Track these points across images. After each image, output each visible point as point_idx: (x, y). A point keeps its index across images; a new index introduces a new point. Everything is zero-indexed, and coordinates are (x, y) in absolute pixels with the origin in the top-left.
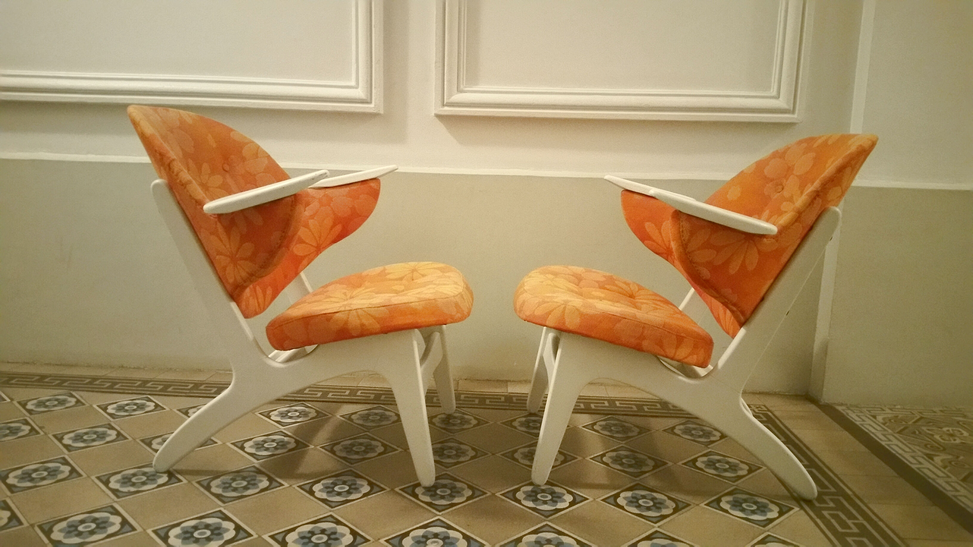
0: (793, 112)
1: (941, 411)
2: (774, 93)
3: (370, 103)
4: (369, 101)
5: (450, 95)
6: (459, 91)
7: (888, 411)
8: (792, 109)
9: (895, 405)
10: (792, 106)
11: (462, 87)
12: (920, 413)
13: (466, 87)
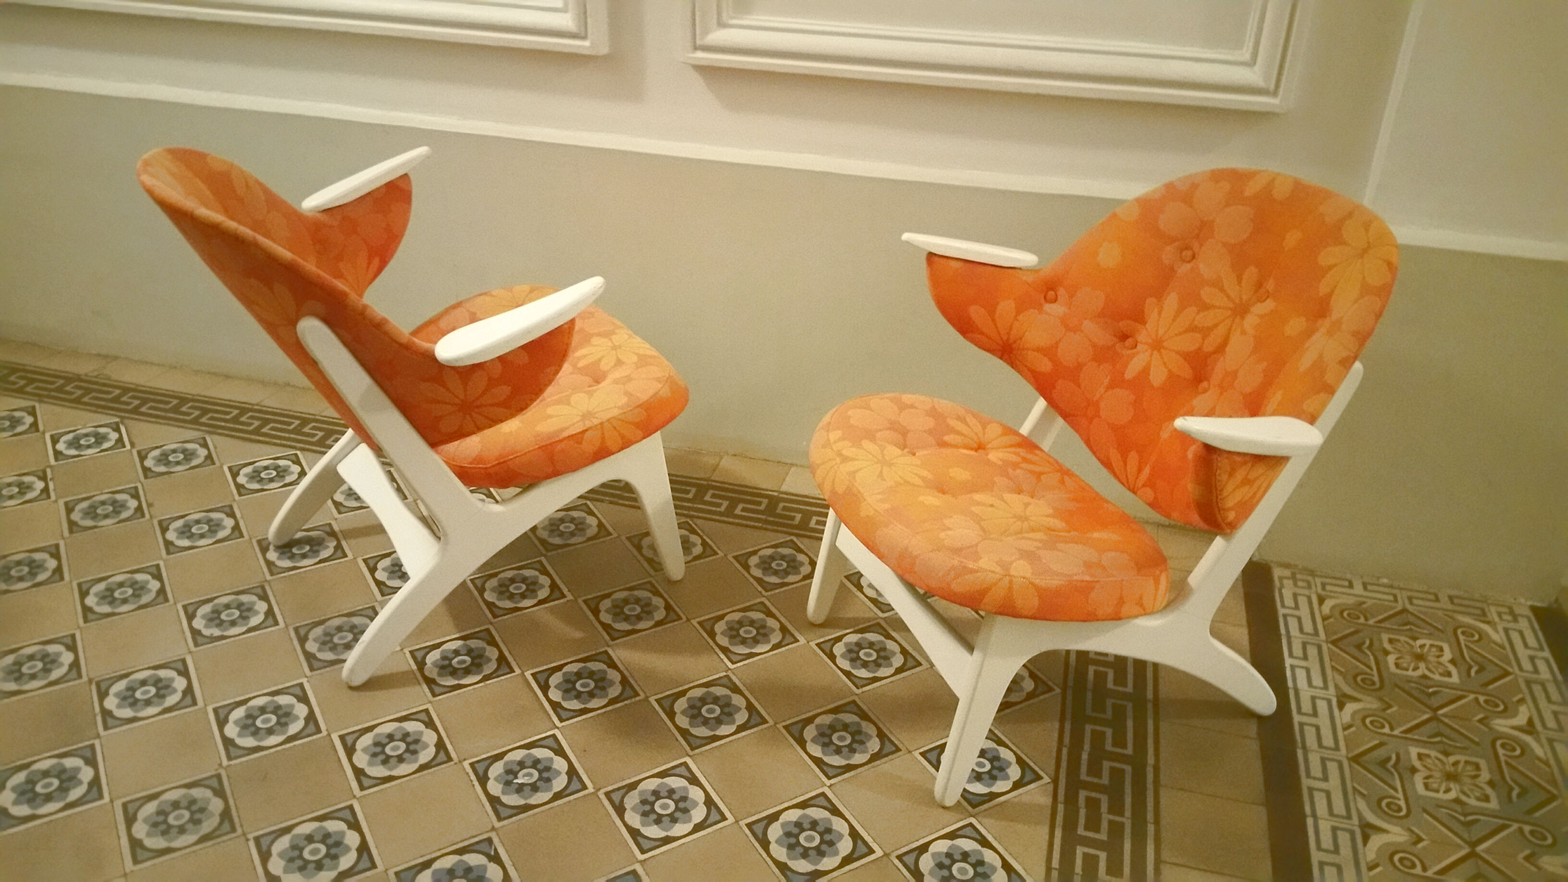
0: (1275, 93)
1: (1451, 598)
2: (1247, 56)
3: (584, 38)
4: (583, 34)
5: (706, 32)
6: (722, 25)
7: (1358, 589)
8: (1272, 87)
9: (1379, 578)
10: (1273, 82)
11: (724, 15)
12: (1410, 599)
13: (732, 18)
